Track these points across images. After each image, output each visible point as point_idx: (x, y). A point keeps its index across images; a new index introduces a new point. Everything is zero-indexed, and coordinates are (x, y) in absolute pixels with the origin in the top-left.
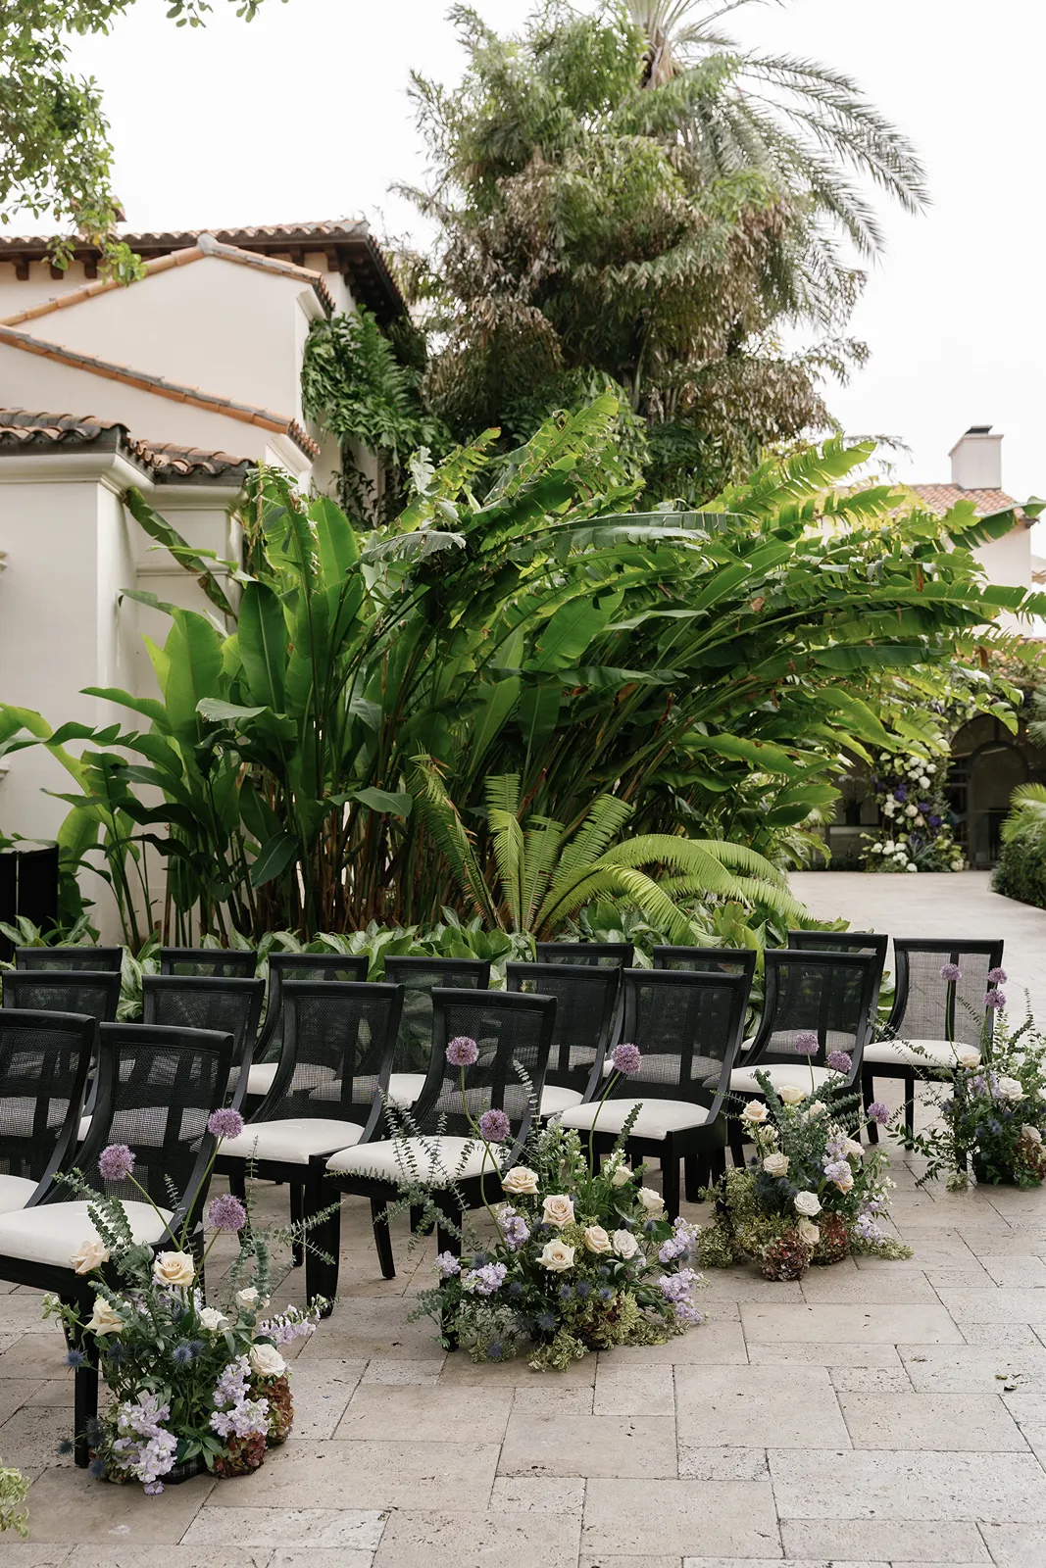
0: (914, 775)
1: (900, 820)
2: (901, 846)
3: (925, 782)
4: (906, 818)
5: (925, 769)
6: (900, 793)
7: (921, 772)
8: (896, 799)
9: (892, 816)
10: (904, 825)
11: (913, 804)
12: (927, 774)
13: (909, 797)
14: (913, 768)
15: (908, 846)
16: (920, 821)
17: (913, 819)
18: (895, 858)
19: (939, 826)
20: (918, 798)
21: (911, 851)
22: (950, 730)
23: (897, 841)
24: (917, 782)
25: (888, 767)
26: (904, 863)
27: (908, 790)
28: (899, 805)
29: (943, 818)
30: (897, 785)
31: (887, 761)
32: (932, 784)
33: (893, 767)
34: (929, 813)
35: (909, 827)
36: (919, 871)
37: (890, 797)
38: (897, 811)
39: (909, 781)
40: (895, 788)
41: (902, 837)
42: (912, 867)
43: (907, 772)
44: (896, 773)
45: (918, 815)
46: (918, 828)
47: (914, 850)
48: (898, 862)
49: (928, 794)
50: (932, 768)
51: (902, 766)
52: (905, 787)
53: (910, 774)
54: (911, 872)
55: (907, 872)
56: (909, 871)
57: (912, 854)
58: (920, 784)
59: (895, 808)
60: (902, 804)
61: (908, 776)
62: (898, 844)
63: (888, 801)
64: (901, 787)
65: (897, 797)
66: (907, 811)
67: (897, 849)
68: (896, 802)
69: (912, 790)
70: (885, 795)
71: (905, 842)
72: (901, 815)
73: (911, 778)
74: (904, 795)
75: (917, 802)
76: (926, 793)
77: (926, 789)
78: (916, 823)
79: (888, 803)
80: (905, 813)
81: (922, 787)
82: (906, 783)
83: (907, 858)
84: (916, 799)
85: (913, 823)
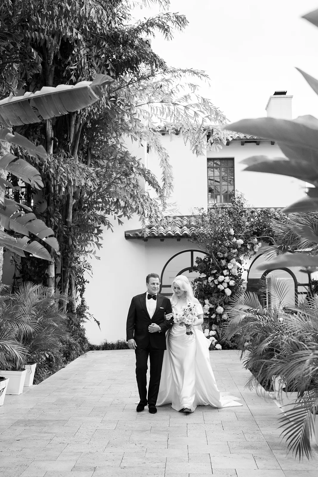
0: (221, 287)
1: (213, 316)
2: (213, 333)
3: (228, 292)
4: (217, 314)
5: (228, 283)
6: (212, 299)
7: (225, 285)
8: (210, 302)
9: (208, 313)
10: (215, 319)
11: (221, 306)
12: (229, 287)
13: (218, 301)
14: (221, 283)
16: (225, 316)
17: (221, 315)
23: (211, 330)
24: (223, 291)
26: (214, 343)
27: (218, 297)
28: (212, 306)
30: (211, 294)
32: (232, 293)
35: (218, 319)
36: (223, 348)
37: (207, 301)
38: (211, 310)
39: (218, 291)
40: (210, 296)
41: (214, 327)
42: (219, 346)
43: (217, 285)
44: (209, 286)
45: (224, 312)
46: (224, 321)
47: (221, 335)
50: (232, 283)
51: (212, 281)
52: (216, 295)
53: (219, 287)
54: (217, 349)
55: (213, 350)
56: (215, 349)
57: (219, 339)
58: (225, 292)
59: (210, 308)
60: (214, 306)
61: (217, 288)
62: (211, 332)
63: (206, 304)
64: (213, 295)
65: (211, 301)
66: (217, 310)
67: (210, 335)
68: (210, 304)
69: (220, 297)
70: (204, 300)
71: (216, 330)
72: (214, 313)
73: (219, 289)
74: (215, 300)
75: (223, 305)
76: (228, 299)
77: (228, 296)
78: (223, 317)
79: (205, 305)
80: (216, 311)
81: (226, 295)
82: (217, 293)
83: (216, 341)
84: (223, 303)
85: (221, 318)
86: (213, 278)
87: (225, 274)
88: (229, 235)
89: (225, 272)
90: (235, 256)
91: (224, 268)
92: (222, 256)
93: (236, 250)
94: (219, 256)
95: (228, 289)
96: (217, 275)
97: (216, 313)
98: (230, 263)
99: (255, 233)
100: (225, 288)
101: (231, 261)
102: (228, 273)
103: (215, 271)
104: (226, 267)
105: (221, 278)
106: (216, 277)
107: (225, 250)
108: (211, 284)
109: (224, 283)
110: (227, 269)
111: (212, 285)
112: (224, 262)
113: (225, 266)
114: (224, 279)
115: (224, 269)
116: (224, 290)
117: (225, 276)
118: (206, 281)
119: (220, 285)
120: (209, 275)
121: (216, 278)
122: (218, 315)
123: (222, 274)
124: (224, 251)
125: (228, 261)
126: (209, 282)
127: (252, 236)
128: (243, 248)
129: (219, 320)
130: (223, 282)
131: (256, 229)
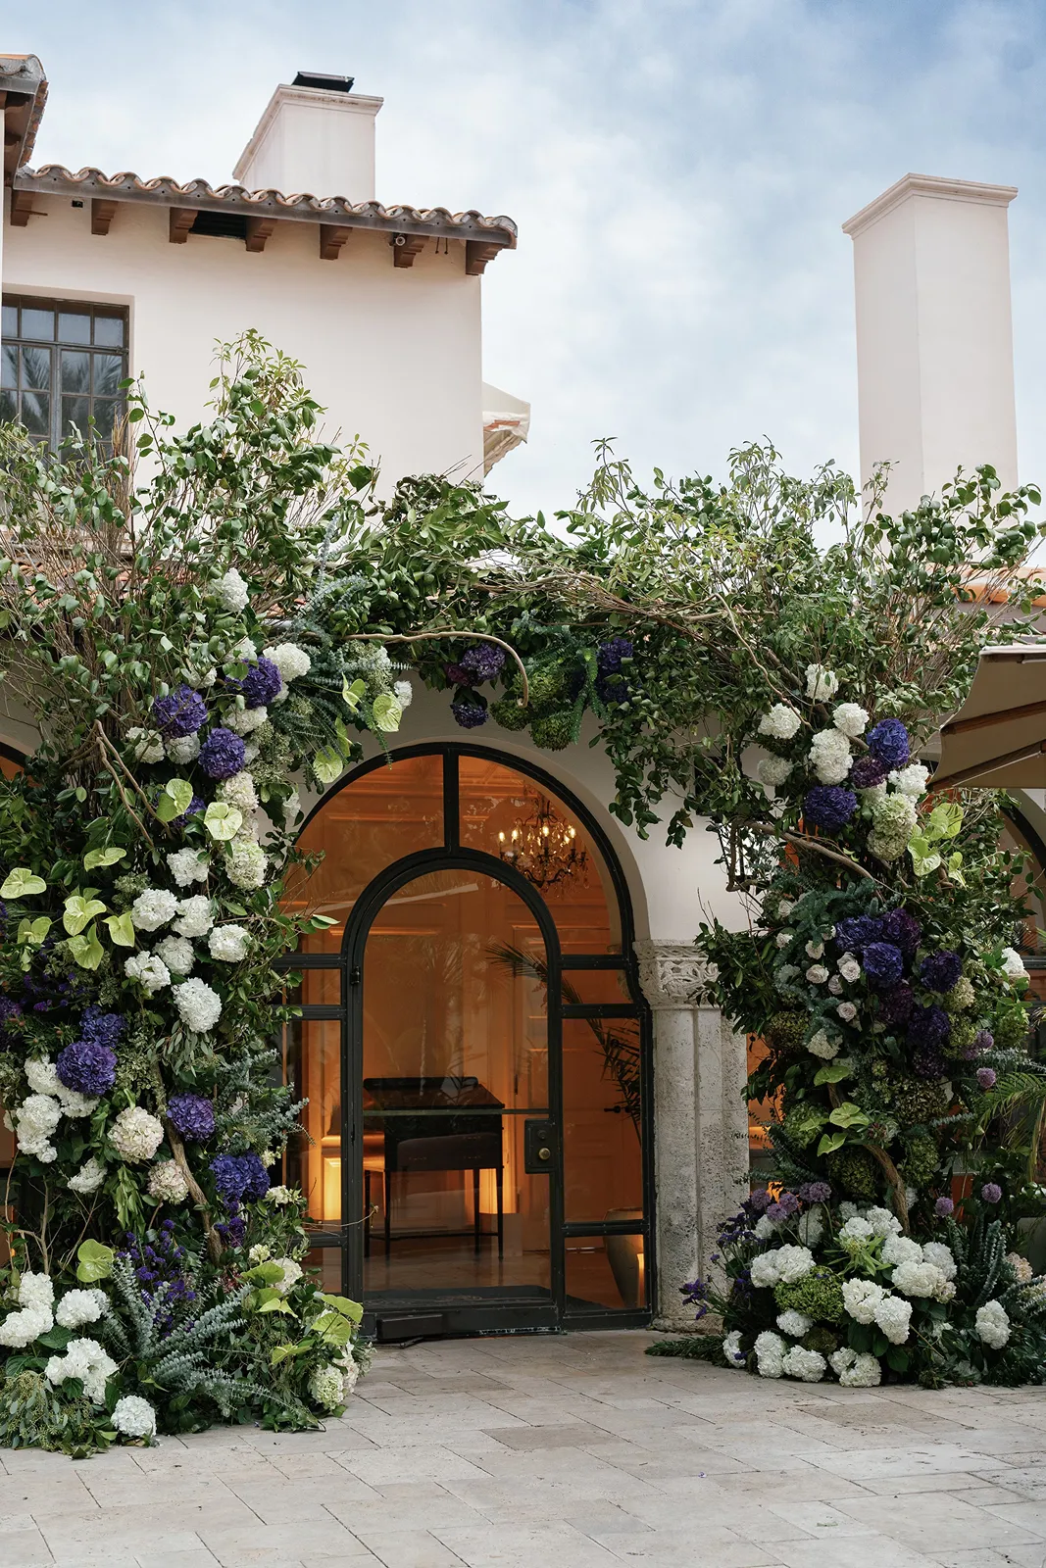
0: (149, 970)
1: (86, 1180)
2: (84, 1305)
3: (200, 1004)
4: (113, 1164)
5: (200, 945)
6: (85, 1053)
7: (181, 956)
8: (70, 1079)
9: (48, 1155)
10: (102, 1199)
11: (146, 1102)
12: (207, 968)
13: (126, 1071)
14: (150, 940)
15: (118, 1300)
16: (174, 1180)
17: (142, 1170)
18: (55, 1369)
19: (253, 1196)
20: (167, 1074)
21: (133, 1334)
22: (311, 777)
23: (65, 1283)
24: (164, 1002)
25: (36, 931)
26: (96, 1388)
27: (124, 1040)
28: (77, 1106)
29: (268, 1158)
30: (75, 1018)
31: (33, 905)
32: (228, 1012)
33: (59, 932)
34: (212, 1142)
35: (125, 1204)
36: (170, 1424)
37: (41, 1072)
38: (71, 1134)
39: (130, 997)
40: (63, 1031)
41: (93, 1259)
42: (135, 1414)
43: (121, 954)
45: (165, 1150)
46: (164, 1213)
47: (147, 1327)
48: (69, 1391)
49: (212, 1058)
50: (229, 943)
51: (93, 926)
52: (110, 1022)
53: (133, 966)
54: (123, 1439)
55: (99, 1444)
56: (111, 1436)
57: (136, 1350)
58: (176, 1009)
59: (64, 1119)
60: (93, 1104)
61: (123, 976)
62: (73, 1297)
63: (30, 1092)
64: (90, 1025)
65: (75, 1070)
66: (114, 1135)
67: (68, 1319)
68: (66, 1094)
69: (140, 1041)
70: (19, 1065)
71: (105, 1284)
72: (87, 1155)
73: (138, 985)
74: (105, 1063)
75: (160, 1096)
76: (199, 1054)
77: (200, 1035)
78: (153, 1187)
79: (29, 1101)
80: (106, 1143)
81: (185, 1027)
82: (113, 1009)
83: (110, 1367)
84: (155, 1081)
85: (144, 1190)
86: (100, 907)
87: (183, 879)
88: (216, 607)
89: (186, 865)
90: (250, 754)
91: (178, 835)
92: (157, 753)
93: (261, 715)
94: (139, 749)
95: (196, 983)
96: (125, 883)
97: (109, 1155)
98: (221, 798)
99: (382, 611)
100: (177, 979)
101: (229, 787)
102: (203, 874)
103: (112, 856)
104: (192, 829)
105: (154, 906)
106: (117, 899)
107: (187, 707)
108: (76, 945)
109: (169, 941)
110: (201, 839)
111: (86, 955)
112: (178, 793)
113: (184, 821)
114: (178, 916)
115: (176, 844)
116: (168, 987)
117: (185, 893)
118: (44, 923)
119: (145, 954)
120: (67, 881)
121: (118, 902)
122: (122, 1173)
123: (162, 878)
124: (183, 717)
125: (206, 791)
126: (71, 928)
127: (364, 629)
128: (306, 707)
129: (131, 1201)
130: (165, 931)
131: (389, 586)
